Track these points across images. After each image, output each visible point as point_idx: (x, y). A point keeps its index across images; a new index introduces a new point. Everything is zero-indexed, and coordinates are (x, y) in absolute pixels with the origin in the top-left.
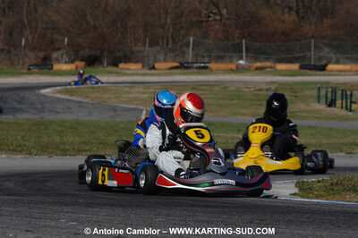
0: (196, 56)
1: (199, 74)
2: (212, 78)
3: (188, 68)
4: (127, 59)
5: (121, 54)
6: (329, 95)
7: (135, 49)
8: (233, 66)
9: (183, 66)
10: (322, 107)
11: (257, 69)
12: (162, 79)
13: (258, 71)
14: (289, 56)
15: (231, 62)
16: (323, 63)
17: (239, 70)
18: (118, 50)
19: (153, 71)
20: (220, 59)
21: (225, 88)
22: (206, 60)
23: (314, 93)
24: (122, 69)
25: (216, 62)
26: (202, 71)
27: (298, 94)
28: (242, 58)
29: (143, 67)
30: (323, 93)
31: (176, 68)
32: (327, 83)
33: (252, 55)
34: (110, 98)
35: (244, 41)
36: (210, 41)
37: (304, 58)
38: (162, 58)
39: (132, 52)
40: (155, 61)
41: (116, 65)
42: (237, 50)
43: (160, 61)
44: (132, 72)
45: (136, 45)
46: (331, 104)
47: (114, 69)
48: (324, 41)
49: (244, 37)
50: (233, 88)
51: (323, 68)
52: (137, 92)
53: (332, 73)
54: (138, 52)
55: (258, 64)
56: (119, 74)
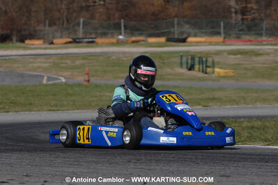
0: (85, 33)
1: (88, 47)
2: (98, 50)
3: (79, 42)
4: (32, 36)
5: (27, 33)
6: (189, 61)
7: (38, 28)
8: (114, 40)
9: (75, 41)
10: (184, 71)
11: (133, 42)
12: (59, 51)
13: (133, 44)
14: (158, 32)
15: (113, 37)
16: (184, 36)
17: (119, 43)
18: (25, 30)
19: (52, 46)
20: (104, 35)
21: (108, 57)
22: (93, 36)
23: (178, 60)
24: (28, 44)
25: (101, 37)
26: (90, 44)
27: (165, 61)
28: (121, 34)
29: (44, 42)
30: (184, 60)
31: (70, 42)
32: (188, 52)
33: (128, 31)
34: (18, 67)
35: (122, 21)
36: (96, 21)
37: (170, 33)
38: (59, 35)
39: (35, 31)
40: (54, 38)
41: (22, 41)
42: (117, 27)
43: (57, 38)
44: (35, 47)
45: (38, 25)
46: (191, 68)
47: (21, 45)
48: (185, 20)
49: (122, 18)
50: (114, 57)
51: (184, 41)
52: (40, 62)
53: (192, 44)
54: (40, 30)
55: (134, 39)
56: (25, 48)
